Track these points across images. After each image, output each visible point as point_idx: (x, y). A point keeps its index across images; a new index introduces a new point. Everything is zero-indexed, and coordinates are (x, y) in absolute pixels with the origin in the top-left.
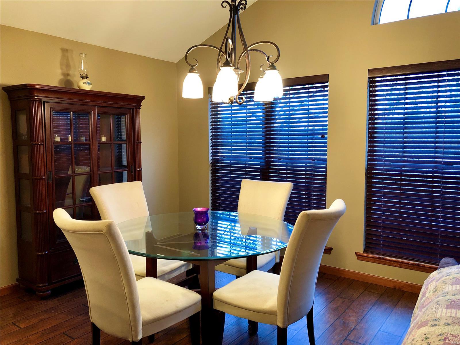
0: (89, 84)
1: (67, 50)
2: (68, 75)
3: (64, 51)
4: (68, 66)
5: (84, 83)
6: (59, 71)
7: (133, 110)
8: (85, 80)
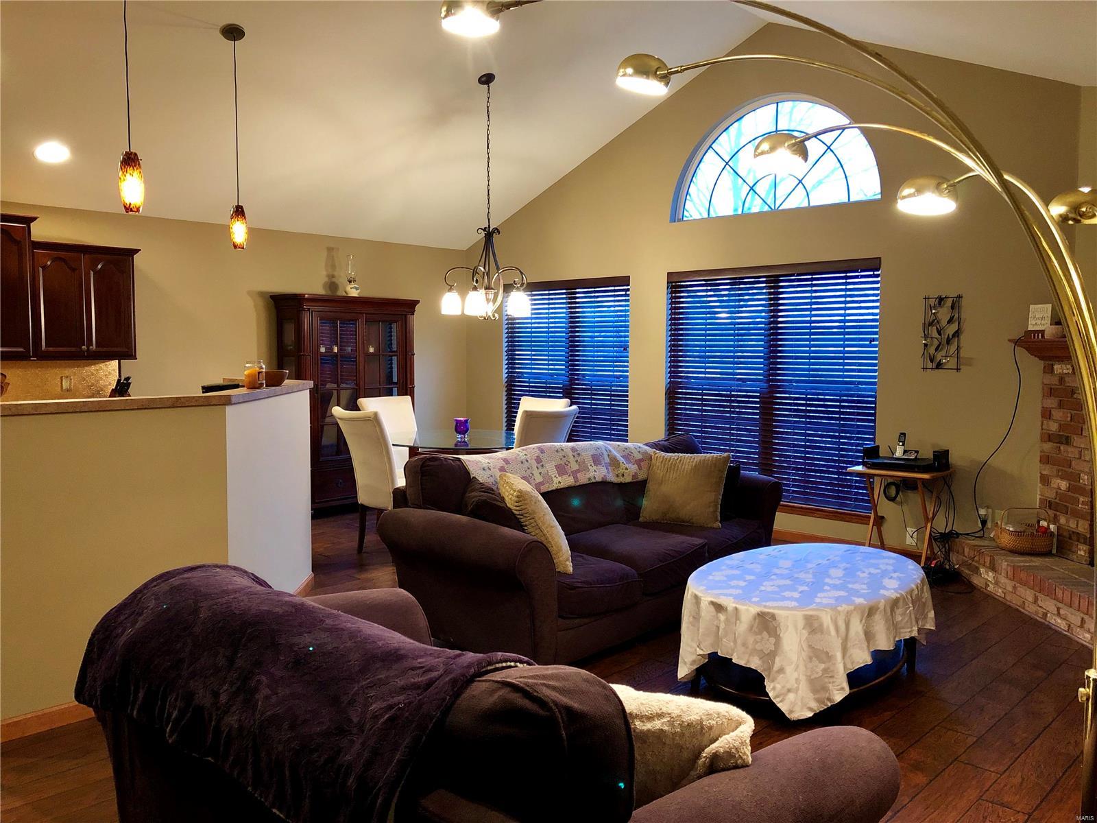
0: (357, 289)
1: (333, 249)
2: (333, 276)
3: (330, 250)
4: (333, 267)
5: (351, 288)
6: (325, 273)
7: (406, 316)
8: (353, 285)
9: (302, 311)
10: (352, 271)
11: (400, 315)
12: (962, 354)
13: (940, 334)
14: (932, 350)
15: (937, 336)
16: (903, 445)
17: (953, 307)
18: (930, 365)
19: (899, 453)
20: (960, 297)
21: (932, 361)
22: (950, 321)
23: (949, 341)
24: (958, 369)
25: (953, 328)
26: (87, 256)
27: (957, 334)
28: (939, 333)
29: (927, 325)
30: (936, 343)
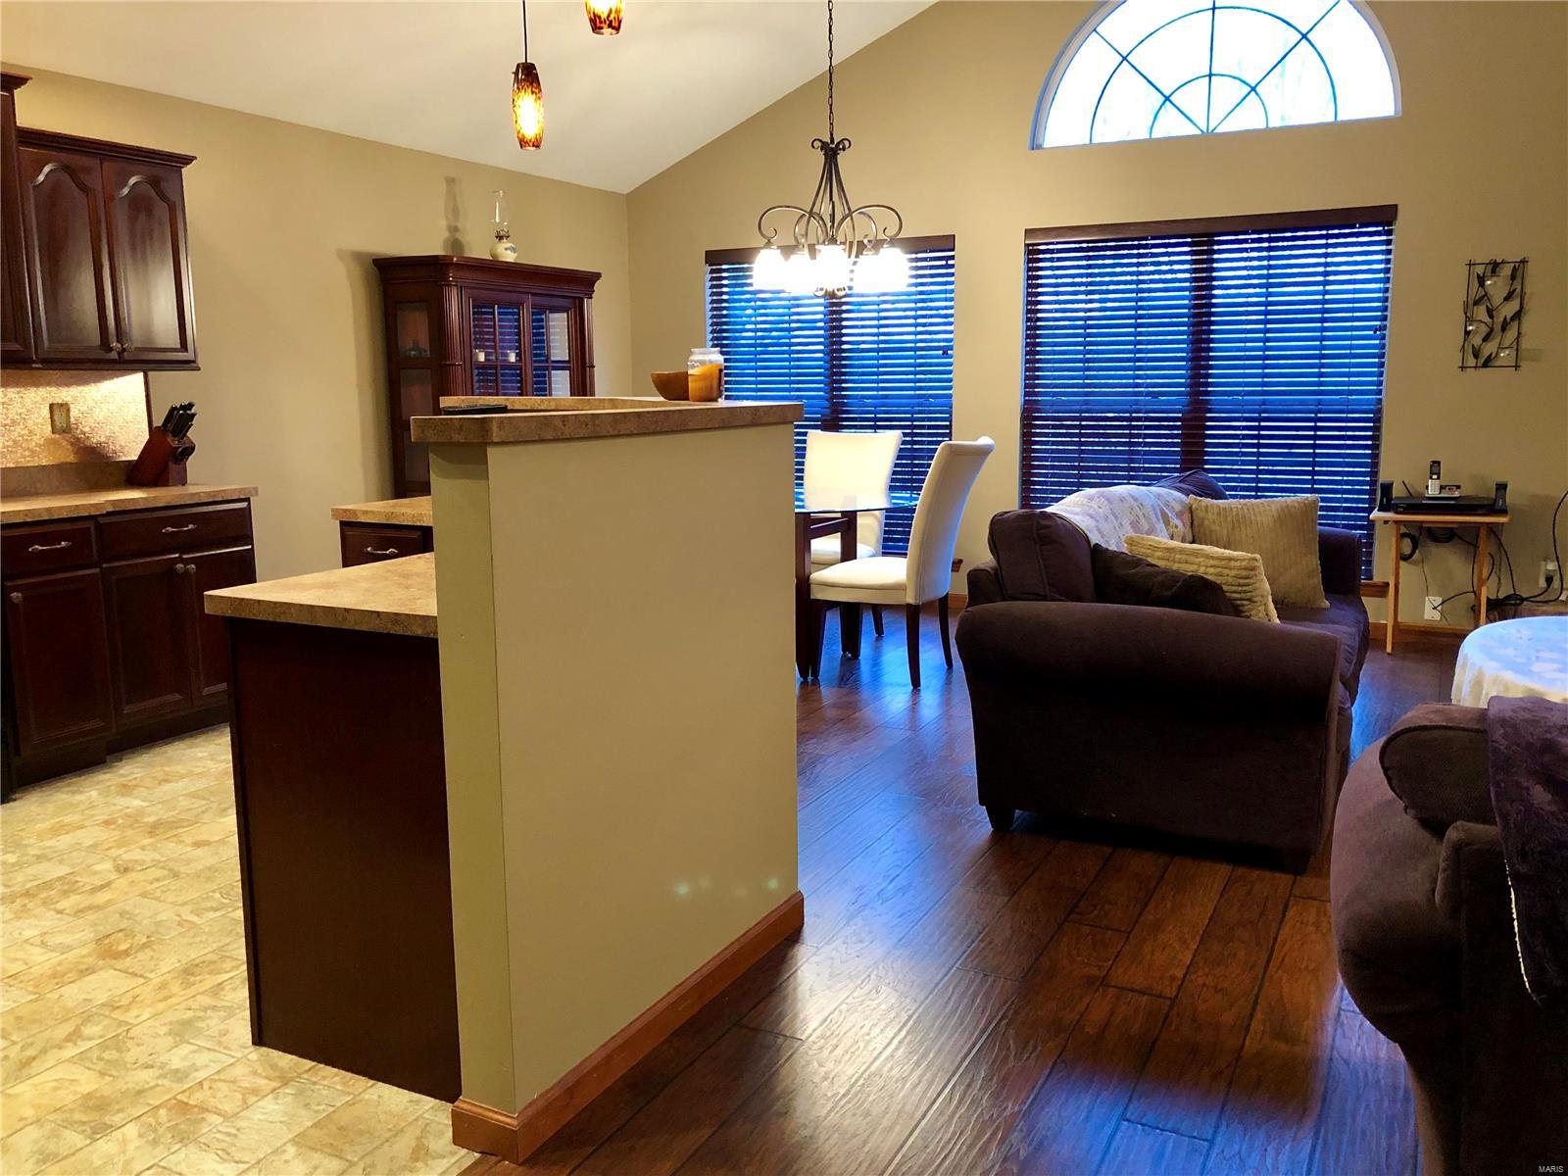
0: (513, 250)
1: (457, 182)
3: (451, 181)
4: (455, 211)
5: (506, 249)
6: (444, 223)
7: (582, 300)
8: (505, 244)
9: (445, 285)
10: (502, 219)
11: (575, 298)
12: (1525, 344)
13: (1491, 316)
14: (1477, 340)
15: (1487, 320)
16: (1438, 478)
17: (1513, 278)
18: (1471, 361)
19: (1433, 490)
20: (1524, 262)
21: (1476, 356)
22: (1507, 299)
23: (1504, 329)
24: (1517, 367)
25: (1513, 307)
27: (1518, 316)
28: (1490, 313)
29: (1471, 302)
30: (1484, 330)
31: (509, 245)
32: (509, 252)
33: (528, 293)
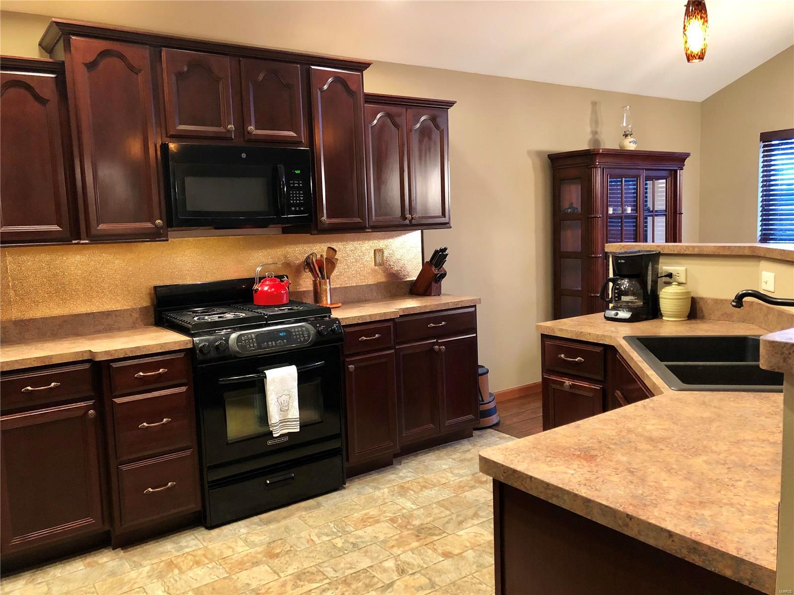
0: (635, 142)
1: (599, 102)
2: (596, 133)
3: (594, 104)
4: (596, 123)
5: (630, 142)
7: (676, 171)
8: (630, 139)
9: (593, 168)
10: (628, 124)
11: (671, 170)
26: (409, 110)
31: (632, 140)
32: (632, 144)
33: (643, 169)
